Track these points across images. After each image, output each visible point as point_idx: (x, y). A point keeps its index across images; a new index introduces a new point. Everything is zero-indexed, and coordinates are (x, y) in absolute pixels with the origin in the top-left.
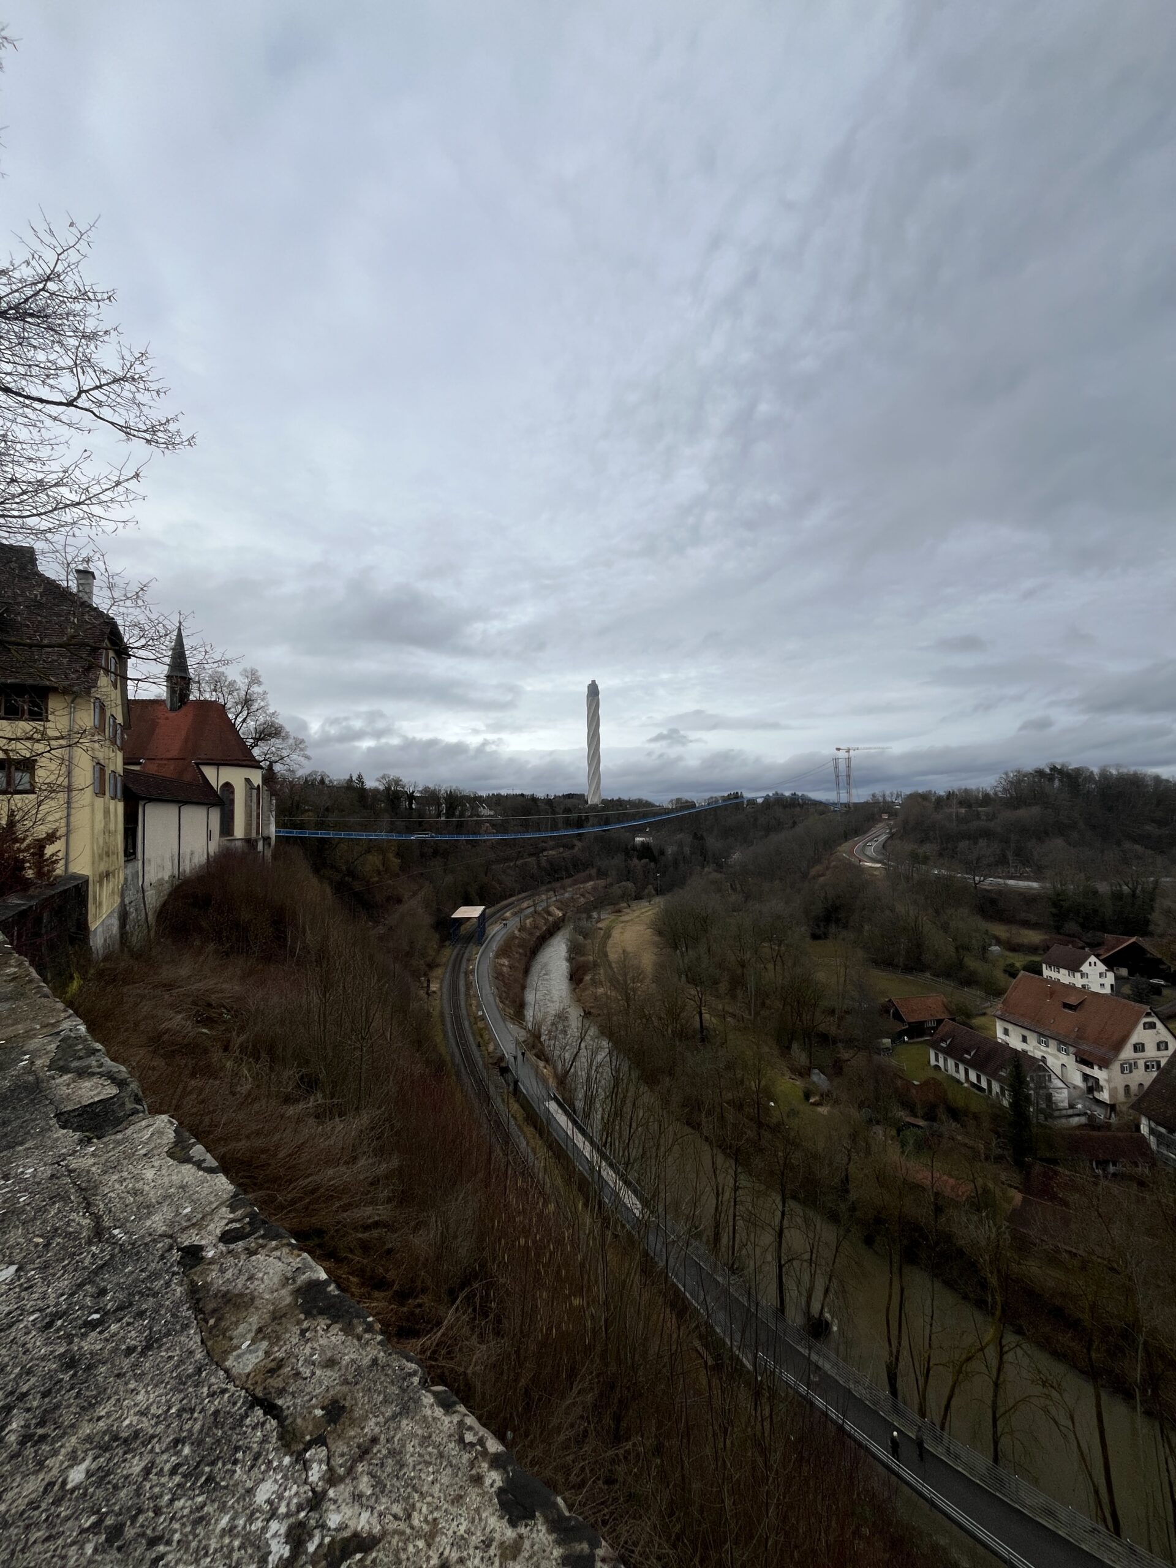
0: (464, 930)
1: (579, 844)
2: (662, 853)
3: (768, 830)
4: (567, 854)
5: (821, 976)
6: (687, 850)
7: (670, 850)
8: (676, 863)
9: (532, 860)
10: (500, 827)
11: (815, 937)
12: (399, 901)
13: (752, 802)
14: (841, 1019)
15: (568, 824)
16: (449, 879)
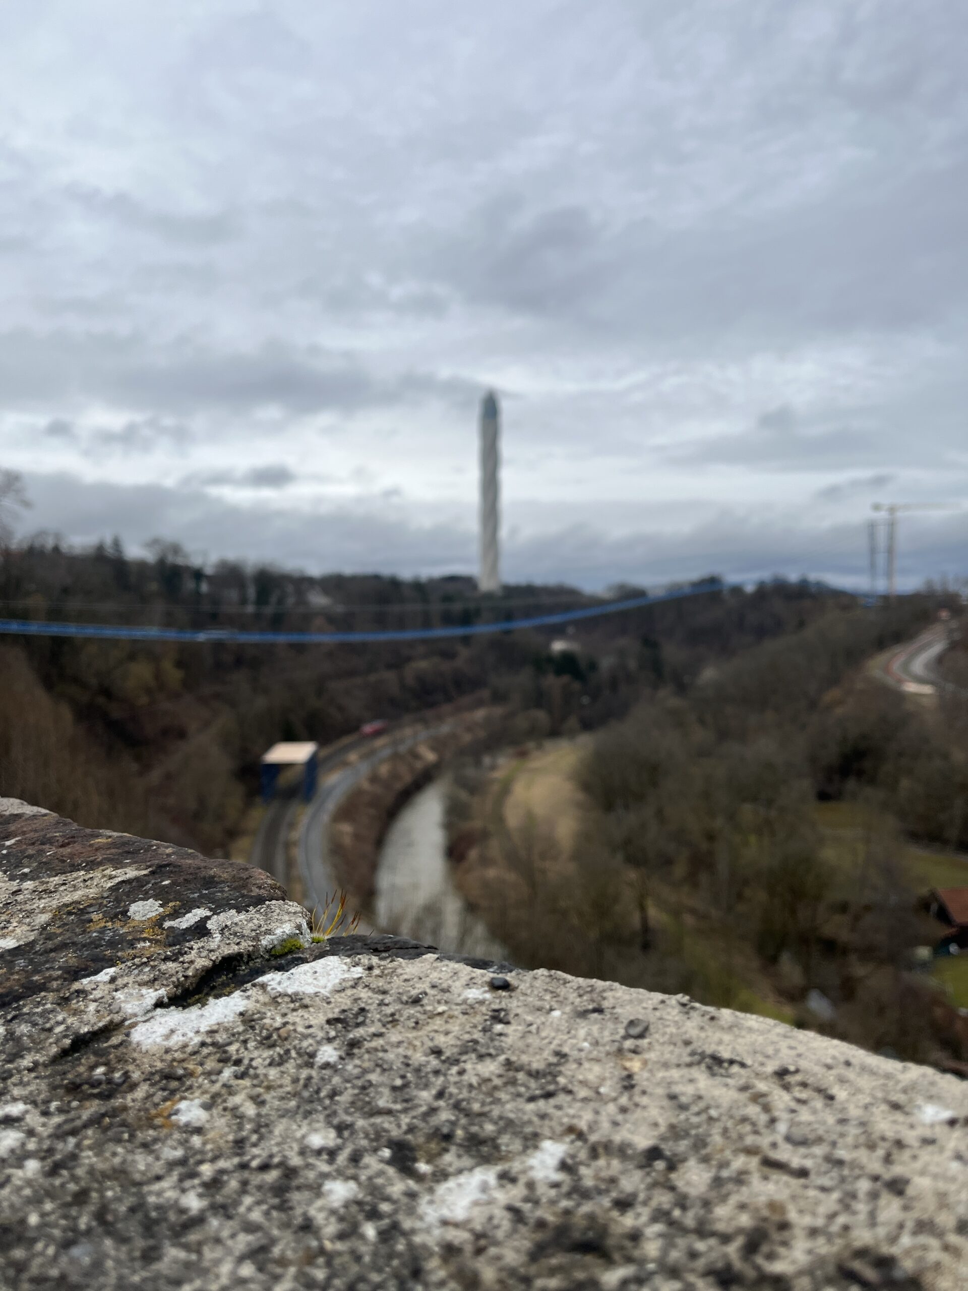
0: (284, 780)
1: (464, 653)
2: (593, 666)
3: (762, 633)
4: (446, 666)
5: (829, 854)
6: (632, 664)
7: (606, 663)
8: (614, 684)
9: (390, 676)
10: (343, 623)
11: (823, 796)
12: (182, 734)
13: (737, 590)
14: (857, 918)
15: (448, 619)
16: (261, 703)
